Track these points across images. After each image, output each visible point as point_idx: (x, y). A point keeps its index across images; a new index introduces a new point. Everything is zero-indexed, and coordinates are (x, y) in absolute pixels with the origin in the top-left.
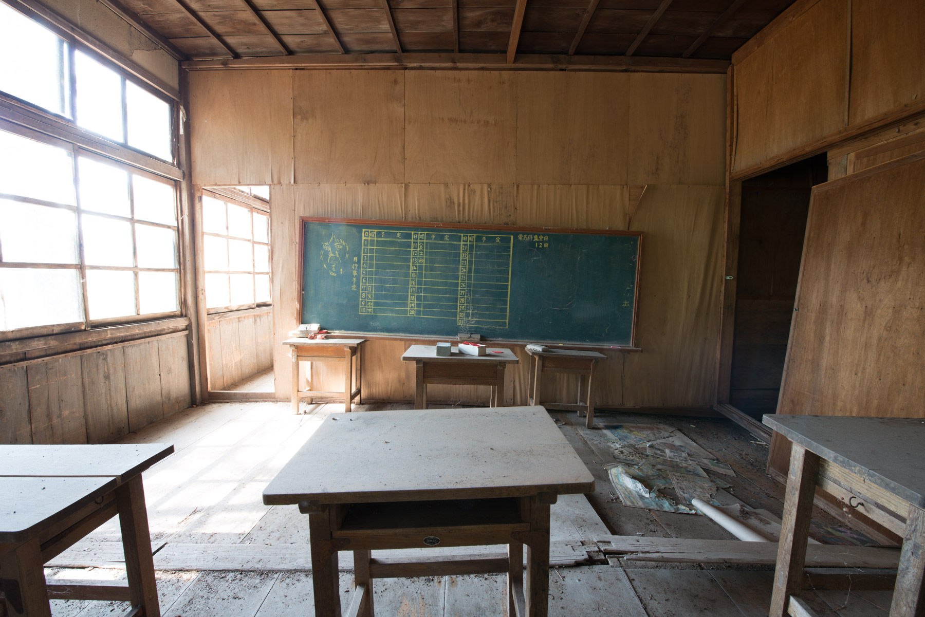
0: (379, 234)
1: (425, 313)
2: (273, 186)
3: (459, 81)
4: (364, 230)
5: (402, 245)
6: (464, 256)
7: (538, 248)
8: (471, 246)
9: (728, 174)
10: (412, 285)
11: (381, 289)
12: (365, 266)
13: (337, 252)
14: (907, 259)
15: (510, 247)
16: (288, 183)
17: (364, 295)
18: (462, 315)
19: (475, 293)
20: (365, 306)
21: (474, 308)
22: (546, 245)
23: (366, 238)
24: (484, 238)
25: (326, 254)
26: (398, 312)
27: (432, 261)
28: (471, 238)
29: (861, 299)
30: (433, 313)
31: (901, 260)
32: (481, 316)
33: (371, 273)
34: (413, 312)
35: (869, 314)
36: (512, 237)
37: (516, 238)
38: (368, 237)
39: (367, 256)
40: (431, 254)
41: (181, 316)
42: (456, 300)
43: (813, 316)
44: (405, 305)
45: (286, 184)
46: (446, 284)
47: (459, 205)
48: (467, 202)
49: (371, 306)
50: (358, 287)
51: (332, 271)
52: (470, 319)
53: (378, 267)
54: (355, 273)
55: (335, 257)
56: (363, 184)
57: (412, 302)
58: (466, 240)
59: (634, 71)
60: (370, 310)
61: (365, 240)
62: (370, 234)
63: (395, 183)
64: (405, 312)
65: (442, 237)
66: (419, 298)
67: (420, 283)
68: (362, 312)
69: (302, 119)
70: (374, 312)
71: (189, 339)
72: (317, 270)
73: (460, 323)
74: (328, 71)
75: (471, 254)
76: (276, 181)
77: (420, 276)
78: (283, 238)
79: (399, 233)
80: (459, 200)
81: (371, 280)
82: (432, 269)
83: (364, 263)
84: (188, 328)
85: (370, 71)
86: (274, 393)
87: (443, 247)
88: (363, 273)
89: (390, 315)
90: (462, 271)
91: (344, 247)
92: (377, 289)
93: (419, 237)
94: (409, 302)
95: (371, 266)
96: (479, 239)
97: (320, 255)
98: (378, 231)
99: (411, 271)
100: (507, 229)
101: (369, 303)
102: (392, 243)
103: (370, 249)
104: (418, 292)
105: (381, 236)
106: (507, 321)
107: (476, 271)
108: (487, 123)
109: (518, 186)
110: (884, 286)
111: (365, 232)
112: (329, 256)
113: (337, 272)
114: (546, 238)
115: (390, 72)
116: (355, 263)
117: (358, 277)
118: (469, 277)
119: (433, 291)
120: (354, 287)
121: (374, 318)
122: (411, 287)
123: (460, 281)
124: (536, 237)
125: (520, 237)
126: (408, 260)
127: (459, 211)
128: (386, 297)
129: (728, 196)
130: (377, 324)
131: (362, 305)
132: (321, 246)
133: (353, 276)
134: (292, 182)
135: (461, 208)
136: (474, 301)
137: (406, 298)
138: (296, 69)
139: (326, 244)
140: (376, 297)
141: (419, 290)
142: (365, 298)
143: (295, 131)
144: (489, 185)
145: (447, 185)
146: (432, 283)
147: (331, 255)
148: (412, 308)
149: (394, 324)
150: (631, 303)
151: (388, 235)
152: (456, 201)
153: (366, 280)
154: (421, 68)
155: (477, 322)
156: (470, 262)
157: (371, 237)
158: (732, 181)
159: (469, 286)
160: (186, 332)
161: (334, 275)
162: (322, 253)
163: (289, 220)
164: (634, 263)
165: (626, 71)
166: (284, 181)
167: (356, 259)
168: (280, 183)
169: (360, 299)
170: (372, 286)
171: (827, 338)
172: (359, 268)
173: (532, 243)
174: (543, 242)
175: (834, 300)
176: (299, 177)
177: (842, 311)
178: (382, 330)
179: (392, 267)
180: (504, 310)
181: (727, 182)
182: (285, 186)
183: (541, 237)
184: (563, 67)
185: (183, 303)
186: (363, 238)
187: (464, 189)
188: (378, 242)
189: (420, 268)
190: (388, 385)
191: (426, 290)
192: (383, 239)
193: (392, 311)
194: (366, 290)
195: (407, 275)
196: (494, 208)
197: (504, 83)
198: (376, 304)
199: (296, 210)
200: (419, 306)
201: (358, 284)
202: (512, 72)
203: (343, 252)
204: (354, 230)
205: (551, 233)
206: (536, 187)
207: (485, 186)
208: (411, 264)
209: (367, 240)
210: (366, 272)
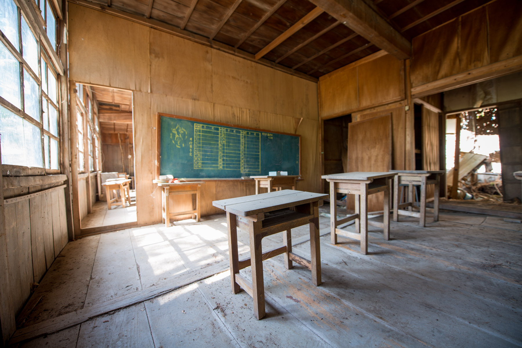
0: (203, 127)
1: (227, 167)
2: (135, 92)
3: (236, 61)
4: (195, 124)
5: (214, 133)
6: (242, 140)
7: (269, 139)
8: (245, 136)
9: (320, 118)
10: (220, 154)
11: (205, 155)
12: (196, 143)
13: (180, 135)
14: (377, 143)
15: (259, 138)
16: (146, 91)
17: (196, 158)
18: (243, 168)
19: (247, 157)
20: (197, 164)
21: (248, 165)
22: (272, 138)
23: (196, 128)
24: (250, 133)
25: (174, 135)
26: (214, 167)
27: (229, 142)
28: (245, 132)
29: (367, 154)
30: (230, 167)
31: (376, 143)
32: (250, 168)
33: (200, 147)
34: (221, 167)
35: (370, 158)
36: (260, 134)
37: (261, 134)
38: (197, 128)
39: (197, 138)
40: (228, 139)
41: (61, 173)
42: (240, 161)
43: (354, 161)
44: (217, 164)
45: (145, 92)
46: (235, 153)
47: (237, 117)
48: (241, 116)
49: (200, 164)
50: (193, 154)
51: (178, 145)
52: (246, 170)
53: (203, 144)
54: (191, 146)
55: (180, 137)
56: (192, 100)
57: (220, 162)
58: (243, 133)
59: (294, 75)
60: (200, 167)
61: (196, 129)
62: (198, 127)
63: (208, 102)
64: (217, 167)
65: (233, 131)
66: (223, 160)
67: (223, 153)
68: (195, 167)
69: (156, 57)
70: (202, 168)
71: (67, 191)
72: (169, 144)
73: (242, 172)
74: (171, 35)
75: (245, 140)
76: (138, 89)
77: (224, 149)
78: (143, 124)
79: (213, 127)
80: (237, 115)
81: (200, 151)
82: (229, 146)
83: (195, 142)
84: (66, 182)
85: (194, 43)
86: (137, 222)
87: (233, 136)
88: (195, 147)
89: (209, 169)
90: (242, 147)
91: (184, 132)
92: (203, 155)
93: (222, 130)
94: (219, 162)
95: (199, 143)
96: (248, 133)
97: (170, 136)
98: (202, 125)
99: (219, 147)
100: (257, 130)
101: (199, 163)
102: (210, 132)
103: (199, 134)
104: (223, 157)
105: (204, 128)
106: (260, 170)
107: (248, 148)
108: (247, 82)
109: (260, 112)
110: (372, 150)
111: (196, 125)
112: (175, 137)
113: (181, 146)
114: (272, 135)
115: (204, 46)
116: (191, 141)
117: (193, 149)
118: (245, 150)
119: (230, 157)
120: (191, 154)
121: (201, 170)
122: (220, 155)
123: (241, 152)
124: (268, 134)
125: (263, 134)
126: (218, 141)
127: (238, 120)
128: (207, 159)
129: (320, 125)
130: (203, 174)
131: (195, 164)
132: (171, 131)
133: (190, 148)
134: (149, 91)
135: (238, 119)
136: (247, 161)
137: (217, 160)
138: (151, 28)
139: (174, 129)
140: (203, 160)
141: (223, 156)
142: (197, 160)
143: (151, 62)
144: (249, 110)
145: (232, 107)
146: (230, 153)
147: (177, 136)
148: (220, 165)
149: (212, 174)
150: (299, 162)
151: (207, 128)
152: (236, 115)
153: (197, 150)
154: (219, 49)
155: (249, 171)
156: (245, 144)
157: (199, 128)
158: (322, 120)
159: (245, 154)
160: (65, 186)
161: (179, 147)
162: (171, 134)
163: (147, 114)
164: (299, 147)
165: (291, 74)
166: (144, 90)
167: (191, 139)
168: (140, 91)
169: (194, 161)
170: (200, 154)
171: (359, 167)
172: (193, 144)
173: (267, 137)
174: (271, 136)
175: (360, 155)
176: (154, 89)
177: (362, 159)
178: (206, 177)
179: (210, 144)
180: (258, 165)
181: (320, 120)
182: (144, 93)
183: (270, 134)
184: (272, 66)
185: (61, 164)
186: (195, 128)
187: (239, 110)
188: (203, 132)
189: (224, 145)
190: (207, 206)
191: (227, 156)
192: (205, 130)
193: (211, 167)
194: (197, 156)
195: (217, 148)
196: (251, 120)
197: (253, 67)
198: (203, 163)
199: (152, 108)
200: (223, 164)
201: (193, 152)
202: (255, 63)
203: (184, 135)
204: (190, 124)
205: (273, 133)
206: (266, 113)
207: (248, 110)
208: (219, 143)
209: (197, 130)
210: (197, 146)
